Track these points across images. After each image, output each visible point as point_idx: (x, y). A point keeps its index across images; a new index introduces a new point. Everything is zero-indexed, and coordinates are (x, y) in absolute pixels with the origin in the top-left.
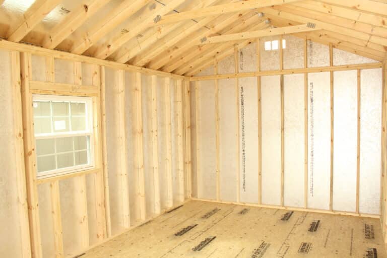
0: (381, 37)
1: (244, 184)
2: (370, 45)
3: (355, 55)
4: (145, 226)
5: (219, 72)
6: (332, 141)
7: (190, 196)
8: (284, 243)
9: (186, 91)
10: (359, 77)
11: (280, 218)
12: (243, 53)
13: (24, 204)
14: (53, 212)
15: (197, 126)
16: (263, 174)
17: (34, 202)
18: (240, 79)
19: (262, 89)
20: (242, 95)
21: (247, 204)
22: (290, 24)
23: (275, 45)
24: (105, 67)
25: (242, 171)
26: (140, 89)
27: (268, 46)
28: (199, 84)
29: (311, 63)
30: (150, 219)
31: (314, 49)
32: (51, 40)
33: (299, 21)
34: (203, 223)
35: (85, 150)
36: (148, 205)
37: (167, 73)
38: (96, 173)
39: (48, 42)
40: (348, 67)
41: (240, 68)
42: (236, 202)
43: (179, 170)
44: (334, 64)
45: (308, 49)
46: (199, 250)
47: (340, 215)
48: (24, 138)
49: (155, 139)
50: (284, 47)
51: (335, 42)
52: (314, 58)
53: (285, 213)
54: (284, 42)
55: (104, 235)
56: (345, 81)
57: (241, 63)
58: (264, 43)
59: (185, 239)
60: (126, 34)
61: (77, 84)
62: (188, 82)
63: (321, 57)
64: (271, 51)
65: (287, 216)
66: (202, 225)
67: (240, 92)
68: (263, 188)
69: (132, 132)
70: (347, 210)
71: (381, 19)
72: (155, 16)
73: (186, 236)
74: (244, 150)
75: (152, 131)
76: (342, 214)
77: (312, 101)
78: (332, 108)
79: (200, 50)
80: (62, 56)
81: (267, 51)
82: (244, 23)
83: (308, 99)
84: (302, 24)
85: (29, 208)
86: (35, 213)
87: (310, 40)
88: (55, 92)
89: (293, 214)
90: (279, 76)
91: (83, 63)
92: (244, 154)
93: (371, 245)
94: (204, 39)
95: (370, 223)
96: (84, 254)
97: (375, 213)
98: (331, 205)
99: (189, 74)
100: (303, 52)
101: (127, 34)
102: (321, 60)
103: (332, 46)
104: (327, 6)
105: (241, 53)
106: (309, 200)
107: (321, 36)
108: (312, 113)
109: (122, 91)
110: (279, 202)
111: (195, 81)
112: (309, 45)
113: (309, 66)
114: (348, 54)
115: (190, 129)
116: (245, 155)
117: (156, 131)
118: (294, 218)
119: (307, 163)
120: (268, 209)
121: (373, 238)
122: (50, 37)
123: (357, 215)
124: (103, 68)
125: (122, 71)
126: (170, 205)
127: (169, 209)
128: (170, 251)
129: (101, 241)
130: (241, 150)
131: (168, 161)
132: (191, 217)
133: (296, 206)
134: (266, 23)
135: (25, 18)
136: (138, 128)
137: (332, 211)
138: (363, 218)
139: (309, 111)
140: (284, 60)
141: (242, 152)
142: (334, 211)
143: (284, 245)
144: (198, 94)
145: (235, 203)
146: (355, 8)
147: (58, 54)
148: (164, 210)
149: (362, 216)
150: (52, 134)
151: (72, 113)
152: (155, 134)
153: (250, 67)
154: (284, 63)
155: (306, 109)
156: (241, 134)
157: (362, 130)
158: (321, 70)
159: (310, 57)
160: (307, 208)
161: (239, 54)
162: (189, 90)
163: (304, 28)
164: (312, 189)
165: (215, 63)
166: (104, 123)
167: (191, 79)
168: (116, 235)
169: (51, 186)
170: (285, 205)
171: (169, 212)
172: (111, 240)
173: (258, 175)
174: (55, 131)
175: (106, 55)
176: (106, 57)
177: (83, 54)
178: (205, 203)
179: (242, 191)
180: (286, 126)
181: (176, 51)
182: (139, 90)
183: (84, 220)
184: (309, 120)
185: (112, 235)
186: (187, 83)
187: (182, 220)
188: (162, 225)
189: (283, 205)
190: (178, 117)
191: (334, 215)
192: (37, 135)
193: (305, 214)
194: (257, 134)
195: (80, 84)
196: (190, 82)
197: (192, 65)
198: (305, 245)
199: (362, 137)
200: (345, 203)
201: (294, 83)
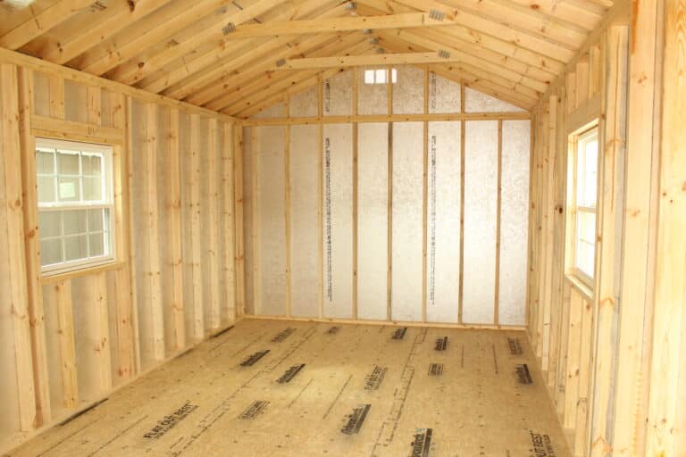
0: (535, 79)
1: (330, 290)
2: (519, 88)
3: (494, 99)
4: (186, 357)
5: (291, 113)
6: (462, 222)
7: (243, 312)
8: (406, 366)
9: (237, 143)
10: (500, 130)
11: (389, 337)
12: (330, 85)
13: (24, 317)
14: (60, 332)
15: (254, 199)
16: (359, 273)
17: (38, 314)
18: (325, 125)
19: (359, 144)
20: (327, 152)
21: (334, 321)
22: (410, 48)
23: (381, 76)
24: (133, 98)
25: (326, 269)
26: (177, 136)
27: (369, 76)
28: (258, 131)
29: (433, 107)
30: (191, 346)
31: (438, 87)
32: (61, 50)
33: (428, 47)
34: (277, 348)
35: (100, 232)
36: (188, 324)
37: (212, 112)
38: (118, 270)
39: (55, 53)
40: (485, 116)
41: (325, 109)
42: (317, 318)
43: (226, 269)
44: (466, 110)
45: (430, 86)
46: (288, 381)
47: (472, 329)
48: (25, 209)
49: (196, 218)
50: (394, 80)
51: (470, 79)
52: (438, 99)
53: (395, 330)
54: (394, 72)
55: (131, 370)
56: (482, 135)
57: (327, 101)
58: (364, 73)
59: (259, 370)
60: (172, 48)
61: (94, 124)
62: (240, 127)
63: (448, 98)
64: (375, 85)
65: (400, 334)
66: (277, 351)
67: (325, 146)
68: (360, 296)
69: (165, 206)
70: (482, 322)
71: (541, 59)
72: (225, 23)
73: (259, 367)
74: (329, 237)
75: (191, 205)
76: (476, 327)
77: (434, 162)
78: (463, 174)
79: (269, 77)
80: (74, 76)
81: (369, 85)
82: (341, 41)
83: (428, 160)
84: (432, 51)
85: (32, 324)
86: (40, 331)
87: (433, 72)
88: (65, 135)
89: (407, 331)
90: (386, 125)
91: (103, 89)
92: (330, 242)
93: (521, 361)
94: (281, 63)
95: (514, 337)
96: (106, 399)
97: (519, 323)
98: (460, 315)
99: (243, 114)
100: (422, 90)
101: (175, 47)
102: (447, 102)
103: (465, 84)
104: (475, 34)
105: (328, 85)
106: (428, 311)
107: (451, 68)
108: (434, 180)
109: (154, 139)
110: (384, 316)
111: (250, 126)
112: (431, 78)
113: (431, 111)
114: (486, 97)
115: (241, 204)
116: (332, 244)
117: (198, 204)
118: (410, 335)
119: (425, 255)
120: (367, 325)
121: (521, 352)
122: (59, 45)
123: (496, 328)
124: (130, 98)
125: (154, 105)
126: (216, 326)
127: (215, 332)
128: (244, 386)
129: (127, 380)
130: (326, 236)
131: (211, 254)
132: (255, 341)
133: (409, 320)
134: (371, 43)
135: (33, 11)
136: (173, 199)
137: (462, 324)
138: (504, 331)
139: (430, 177)
140: (394, 100)
141: (326, 240)
142: (465, 325)
143: (407, 369)
144: (257, 147)
145: (316, 320)
146: (514, 43)
147: (70, 73)
148: (209, 334)
149: (503, 328)
150: (57, 204)
151: (83, 171)
152: (195, 209)
153: (340, 108)
154: (394, 104)
155: (425, 175)
156: (325, 212)
157: (503, 207)
158: (449, 118)
159: (433, 98)
160: (425, 322)
161: (325, 87)
162: (241, 139)
163: (433, 57)
164: (432, 294)
165: (286, 97)
166: (131, 190)
167: (245, 123)
168: (147, 371)
169: (57, 288)
170: (393, 319)
171: (216, 336)
172: (140, 378)
173: (352, 274)
174: (60, 200)
175: (136, 78)
176: (135, 81)
177: (102, 76)
178: (269, 321)
179: (327, 300)
180: (394, 199)
181: (235, 77)
182: (175, 138)
183: (103, 344)
184: (429, 190)
185: (142, 370)
186: (238, 130)
187: (241, 345)
188: (213, 354)
189: (390, 320)
190: (226, 183)
191: (466, 330)
192: (41, 204)
193: (425, 331)
194: (350, 211)
195: (99, 123)
196: (244, 128)
197: (249, 100)
198: (435, 366)
199: (502, 217)
200: (479, 311)
201: (408, 135)
